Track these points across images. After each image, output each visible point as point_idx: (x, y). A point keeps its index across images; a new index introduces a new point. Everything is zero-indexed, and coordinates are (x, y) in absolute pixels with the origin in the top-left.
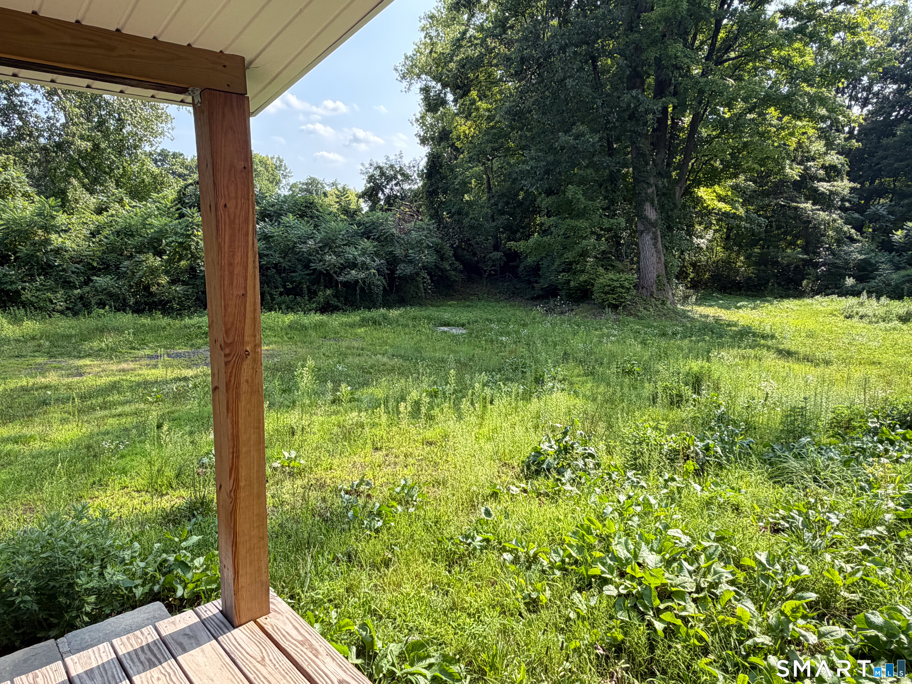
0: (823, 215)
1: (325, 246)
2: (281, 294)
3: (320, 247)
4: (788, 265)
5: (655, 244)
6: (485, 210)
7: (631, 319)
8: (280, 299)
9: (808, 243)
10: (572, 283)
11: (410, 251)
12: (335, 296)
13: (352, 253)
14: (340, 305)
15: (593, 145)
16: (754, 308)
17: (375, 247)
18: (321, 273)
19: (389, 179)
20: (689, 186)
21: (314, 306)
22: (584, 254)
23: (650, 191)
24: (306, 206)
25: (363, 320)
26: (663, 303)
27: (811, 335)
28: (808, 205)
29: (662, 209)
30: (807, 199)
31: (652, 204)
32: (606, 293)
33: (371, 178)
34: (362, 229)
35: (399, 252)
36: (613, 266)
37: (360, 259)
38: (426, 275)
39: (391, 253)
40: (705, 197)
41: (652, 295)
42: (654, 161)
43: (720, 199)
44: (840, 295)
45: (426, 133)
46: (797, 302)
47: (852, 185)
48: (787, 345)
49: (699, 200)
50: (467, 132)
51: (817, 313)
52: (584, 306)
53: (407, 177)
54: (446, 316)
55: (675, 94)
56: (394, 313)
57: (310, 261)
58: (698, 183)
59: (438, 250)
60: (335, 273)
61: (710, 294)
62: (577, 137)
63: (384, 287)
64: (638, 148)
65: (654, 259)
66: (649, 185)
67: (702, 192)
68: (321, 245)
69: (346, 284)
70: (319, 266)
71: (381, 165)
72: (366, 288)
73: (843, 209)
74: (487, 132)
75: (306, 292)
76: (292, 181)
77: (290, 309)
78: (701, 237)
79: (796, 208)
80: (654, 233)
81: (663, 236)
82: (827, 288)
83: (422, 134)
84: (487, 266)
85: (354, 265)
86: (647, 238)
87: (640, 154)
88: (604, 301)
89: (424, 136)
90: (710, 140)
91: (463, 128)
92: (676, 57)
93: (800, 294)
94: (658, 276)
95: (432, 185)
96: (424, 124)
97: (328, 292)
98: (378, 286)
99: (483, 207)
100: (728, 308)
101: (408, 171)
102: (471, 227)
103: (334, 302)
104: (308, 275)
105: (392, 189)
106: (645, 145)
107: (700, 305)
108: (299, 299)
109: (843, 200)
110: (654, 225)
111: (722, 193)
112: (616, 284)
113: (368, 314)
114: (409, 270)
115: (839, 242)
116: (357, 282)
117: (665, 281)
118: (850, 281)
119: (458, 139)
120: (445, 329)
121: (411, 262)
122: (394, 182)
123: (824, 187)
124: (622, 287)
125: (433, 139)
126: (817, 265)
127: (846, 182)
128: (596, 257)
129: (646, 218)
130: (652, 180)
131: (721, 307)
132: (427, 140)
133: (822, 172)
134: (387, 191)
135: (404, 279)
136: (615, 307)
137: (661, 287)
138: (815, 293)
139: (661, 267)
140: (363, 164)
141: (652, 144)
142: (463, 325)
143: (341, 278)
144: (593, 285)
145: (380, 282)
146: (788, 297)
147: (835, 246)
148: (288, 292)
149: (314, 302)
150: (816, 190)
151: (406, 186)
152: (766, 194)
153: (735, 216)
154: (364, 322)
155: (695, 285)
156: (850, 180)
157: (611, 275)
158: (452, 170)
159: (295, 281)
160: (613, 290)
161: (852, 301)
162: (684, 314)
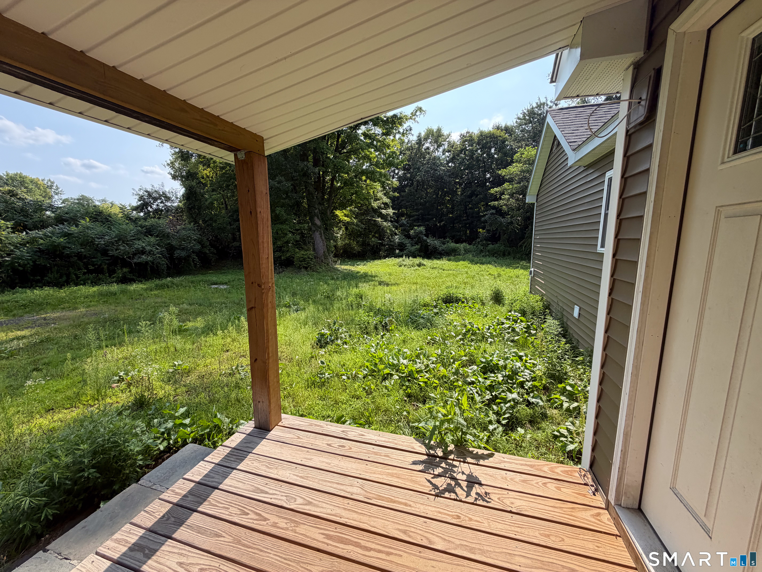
0: (385, 223)
1: (119, 240)
2: (84, 274)
3: (116, 241)
4: (374, 245)
5: (321, 237)
6: (226, 219)
7: (315, 273)
8: (84, 277)
9: (380, 236)
10: (283, 257)
11: (183, 242)
12: (130, 272)
13: (139, 244)
14: (135, 278)
15: (288, 187)
16: (364, 265)
17: (157, 241)
18: (117, 257)
19: (155, 199)
20: (333, 210)
21: (115, 279)
22: (287, 242)
23: (316, 211)
24: (96, 215)
25: (157, 285)
26: (328, 265)
27: (390, 274)
28: (379, 219)
29: (322, 220)
30: (378, 217)
31: (318, 218)
32: (301, 261)
33: (141, 198)
34: (144, 230)
35: (174, 243)
36: (302, 248)
37: (148, 248)
38: (195, 257)
39: (169, 244)
40: (339, 215)
41: (322, 261)
42: (317, 197)
43: (346, 215)
44: (395, 257)
45: (175, 172)
46: (379, 261)
47: (394, 211)
48: (383, 279)
49: (337, 216)
50: (208, 174)
51: (388, 265)
52: (290, 269)
53: (168, 199)
54: (214, 279)
55: (323, 166)
56: (177, 280)
57: (108, 250)
58: (336, 209)
59: (200, 242)
60: (129, 258)
61: (344, 260)
62: (279, 182)
63: (167, 264)
64: (309, 190)
65: (321, 244)
66: (316, 209)
67: (338, 212)
68: (116, 239)
69: (138, 264)
70: (115, 253)
71: (149, 190)
72: (155, 266)
73: (391, 221)
74: (223, 175)
75: (107, 271)
76: (64, 197)
77: (94, 283)
78: (337, 233)
79: (375, 221)
80: (320, 232)
81: (324, 233)
82: (389, 254)
83: (173, 173)
84: (231, 250)
85: (143, 252)
86: (317, 234)
87: (309, 194)
88: (300, 265)
89: (174, 175)
90: (340, 188)
91: (205, 172)
92: (323, 149)
93: (380, 258)
94: (324, 252)
95: (190, 204)
96: (174, 168)
97: (125, 270)
98: (163, 265)
99: (224, 217)
100: (354, 265)
101: (168, 195)
102: (219, 229)
103: (130, 276)
104: (107, 260)
105: (158, 205)
106: (311, 189)
107: (342, 265)
108: (100, 276)
109: (391, 217)
110: (320, 227)
111: (347, 213)
112: (306, 257)
113: (158, 282)
114: (183, 254)
115: (392, 235)
116: (147, 263)
117: (327, 254)
118: (397, 251)
119: (203, 178)
120: (216, 286)
121: (183, 249)
122: (159, 201)
123: (384, 211)
124: (309, 258)
125: (182, 177)
126: (384, 245)
127: (391, 210)
128: (293, 243)
129: (316, 224)
130: (317, 206)
131: (350, 265)
132: (177, 177)
133: (383, 205)
134: (154, 207)
135: (180, 259)
136: (306, 268)
137: (326, 258)
138: (385, 257)
139: (325, 247)
140: (134, 189)
141: (315, 189)
142: (226, 283)
143: (135, 261)
144: (293, 258)
145: (164, 262)
146: (376, 259)
147: (390, 237)
148: (90, 272)
149: (113, 278)
150: (381, 213)
151: (169, 204)
152: (362, 214)
153: (353, 223)
154: (158, 287)
155: (336, 256)
156: (393, 209)
157: (302, 252)
158: (202, 196)
159: (97, 264)
160: (304, 260)
161: (401, 259)
162: (337, 270)
